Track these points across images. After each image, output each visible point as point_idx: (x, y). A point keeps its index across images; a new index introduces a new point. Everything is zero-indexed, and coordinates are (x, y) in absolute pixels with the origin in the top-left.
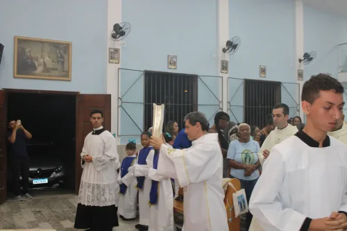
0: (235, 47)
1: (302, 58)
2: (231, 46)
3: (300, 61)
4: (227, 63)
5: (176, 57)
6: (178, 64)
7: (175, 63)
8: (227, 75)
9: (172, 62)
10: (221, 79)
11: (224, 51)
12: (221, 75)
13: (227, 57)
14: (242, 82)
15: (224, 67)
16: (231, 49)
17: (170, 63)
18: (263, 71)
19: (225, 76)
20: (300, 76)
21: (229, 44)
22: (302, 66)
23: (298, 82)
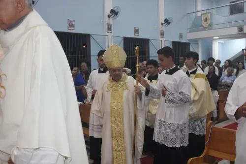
0: (116, 14)
1: (164, 22)
2: (114, 13)
3: (162, 24)
4: (111, 25)
5: (74, 21)
6: (75, 26)
7: (73, 26)
8: (112, 34)
9: (71, 25)
10: (107, 37)
11: (109, 16)
12: (107, 34)
13: (111, 21)
14: (122, 39)
15: (109, 28)
16: (113, 15)
17: (70, 26)
18: (137, 31)
19: (110, 35)
20: (162, 34)
21: (113, 11)
22: (164, 28)
23: (161, 39)
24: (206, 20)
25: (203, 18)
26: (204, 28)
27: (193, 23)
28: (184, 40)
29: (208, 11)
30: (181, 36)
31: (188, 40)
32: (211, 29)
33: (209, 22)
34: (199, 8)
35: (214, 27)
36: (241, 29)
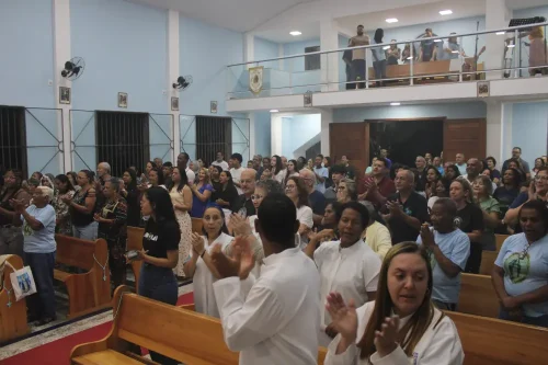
0: (76, 70)
1: (177, 83)
2: (72, 69)
3: (174, 86)
4: (68, 91)
8: (70, 107)
10: (59, 112)
11: (64, 74)
12: (60, 106)
13: (68, 83)
14: (92, 114)
15: (65, 95)
16: (71, 73)
18: (123, 99)
19: (66, 108)
20: (175, 104)
21: (69, 65)
22: (178, 93)
23: (172, 112)
24: (256, 79)
25: (252, 76)
26: (254, 94)
27: (239, 82)
28: (220, 113)
29: (260, 64)
30: (214, 106)
31: (229, 113)
32: (268, 95)
33: (260, 82)
34: (251, 57)
35: (272, 92)
36: (308, 100)
